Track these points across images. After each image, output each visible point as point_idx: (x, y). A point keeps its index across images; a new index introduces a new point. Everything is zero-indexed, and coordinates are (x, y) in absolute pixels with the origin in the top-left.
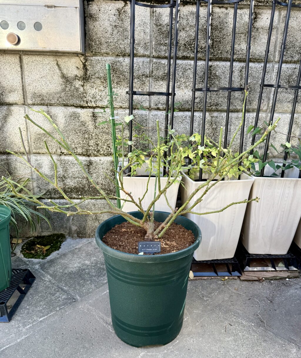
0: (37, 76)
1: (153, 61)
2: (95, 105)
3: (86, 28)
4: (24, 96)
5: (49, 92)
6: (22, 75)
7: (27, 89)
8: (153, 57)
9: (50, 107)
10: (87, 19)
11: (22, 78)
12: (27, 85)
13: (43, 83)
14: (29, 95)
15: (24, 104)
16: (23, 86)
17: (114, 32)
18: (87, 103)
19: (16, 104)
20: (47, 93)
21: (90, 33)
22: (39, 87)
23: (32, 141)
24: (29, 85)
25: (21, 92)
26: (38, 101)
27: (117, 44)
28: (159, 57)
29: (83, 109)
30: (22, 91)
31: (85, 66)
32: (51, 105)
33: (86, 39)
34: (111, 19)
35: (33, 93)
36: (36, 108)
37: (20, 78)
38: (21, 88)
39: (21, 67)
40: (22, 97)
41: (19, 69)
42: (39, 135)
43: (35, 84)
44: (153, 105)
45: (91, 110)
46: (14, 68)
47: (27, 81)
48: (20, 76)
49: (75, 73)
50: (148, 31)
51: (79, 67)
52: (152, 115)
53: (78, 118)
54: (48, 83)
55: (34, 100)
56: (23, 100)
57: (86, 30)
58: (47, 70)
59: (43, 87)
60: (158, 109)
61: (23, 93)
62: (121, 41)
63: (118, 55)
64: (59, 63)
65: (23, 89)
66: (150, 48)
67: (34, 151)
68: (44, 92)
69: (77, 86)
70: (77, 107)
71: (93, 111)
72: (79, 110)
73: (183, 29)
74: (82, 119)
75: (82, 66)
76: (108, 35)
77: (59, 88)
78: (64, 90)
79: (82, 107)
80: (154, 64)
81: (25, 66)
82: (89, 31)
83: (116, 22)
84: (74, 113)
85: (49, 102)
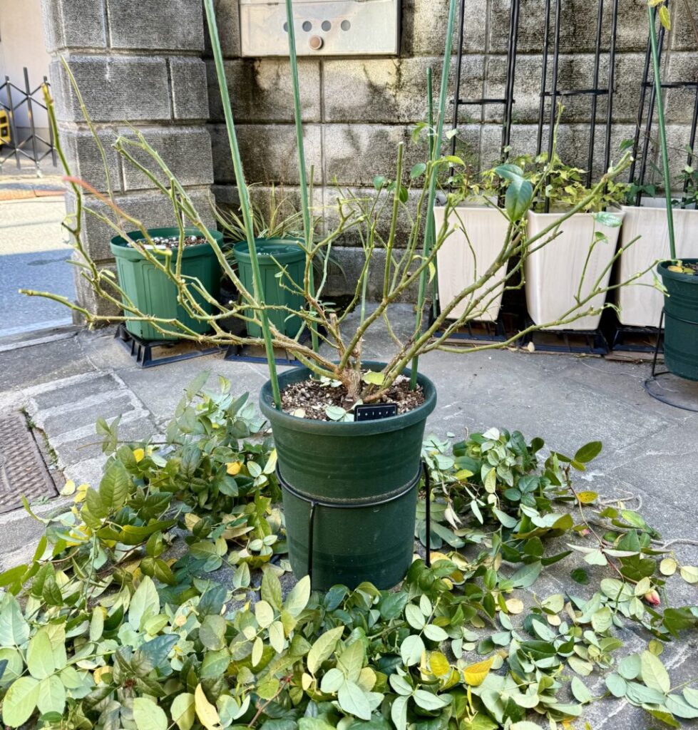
0: (339, 86)
1: (489, 59)
2: (408, 121)
3: (403, 22)
4: (321, 111)
5: (352, 105)
6: (321, 85)
7: (326, 103)
8: (491, 53)
9: (352, 126)
11: (321, 90)
12: (326, 97)
13: (346, 95)
14: (327, 111)
15: (320, 122)
16: (321, 99)
17: (438, 25)
18: (399, 117)
19: (310, 122)
20: (350, 107)
22: (341, 99)
23: (327, 169)
24: (328, 98)
25: (318, 107)
26: (338, 117)
28: (497, 53)
29: (392, 126)
30: (319, 105)
31: (398, 70)
32: (354, 122)
33: (403, 36)
34: (435, 9)
35: (333, 108)
36: (335, 127)
37: (319, 89)
38: (319, 102)
39: (321, 75)
40: (319, 113)
41: (318, 79)
42: (336, 161)
43: (335, 96)
44: (487, 118)
45: (403, 127)
46: (312, 78)
47: (327, 92)
48: (319, 87)
49: (386, 81)
50: (483, 20)
51: (391, 73)
52: (486, 131)
53: (386, 138)
54: (352, 94)
55: (333, 117)
56: (320, 117)
57: (403, 24)
59: (345, 100)
60: (495, 122)
61: (321, 109)
64: (367, 69)
65: (321, 103)
66: (486, 42)
67: (329, 182)
68: (346, 106)
69: (387, 97)
70: (385, 124)
71: (406, 129)
72: (388, 128)
73: (533, 14)
74: (391, 139)
75: (395, 70)
76: (431, 29)
77: (365, 101)
78: (370, 103)
79: (392, 124)
80: (490, 63)
81: (326, 74)
82: (406, 26)
83: (441, 12)
84: (381, 132)
85: (351, 118)
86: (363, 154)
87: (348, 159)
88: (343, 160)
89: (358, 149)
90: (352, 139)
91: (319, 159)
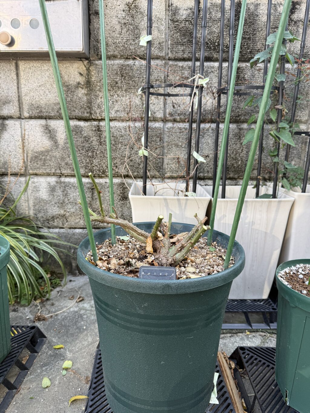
0: (35, 84)
1: (168, 64)
2: (100, 118)
3: (91, 27)
4: (20, 108)
5: (48, 102)
6: (18, 83)
7: (23, 100)
8: (170, 59)
9: (49, 121)
10: (92, 17)
11: (18, 88)
12: (23, 95)
13: (42, 93)
14: (25, 107)
15: (19, 118)
16: (19, 96)
17: (123, 32)
18: (91, 114)
19: (11, 118)
20: (46, 105)
21: (95, 32)
22: (37, 97)
23: (29, 160)
24: (26, 95)
25: (16, 104)
26: (35, 113)
27: (127, 44)
28: (176, 59)
29: (86, 122)
30: (17, 102)
31: (89, 71)
32: (50, 118)
33: (91, 40)
34: (119, 16)
35: (30, 104)
36: (33, 122)
37: (16, 87)
38: (17, 99)
39: (17, 75)
40: (18, 109)
41: (15, 77)
42: (36, 153)
43: (32, 94)
44: (168, 116)
45: (96, 123)
46: (9, 76)
47: (24, 90)
48: (16, 85)
49: (78, 80)
50: (162, 28)
51: (82, 73)
52: (168, 129)
53: (81, 132)
54: (47, 92)
55: (31, 113)
56: (19, 113)
57: (91, 29)
58: (46, 77)
59: (41, 97)
60: (175, 121)
61: (19, 105)
62: (131, 41)
63: (127, 58)
65: (19, 100)
66: (165, 49)
67: (31, 172)
68: (42, 103)
69: (80, 95)
70: (79, 120)
71: (98, 124)
72: (82, 124)
74: (86, 134)
75: (86, 72)
76: (116, 35)
79: (86, 120)
80: (170, 67)
81: (22, 73)
82: (94, 31)
83: (125, 19)
84: (76, 126)
85: (47, 114)
86: (60, 146)
87: (48, 151)
88: (42, 152)
89: (56, 142)
90: (50, 133)
91: (21, 151)
